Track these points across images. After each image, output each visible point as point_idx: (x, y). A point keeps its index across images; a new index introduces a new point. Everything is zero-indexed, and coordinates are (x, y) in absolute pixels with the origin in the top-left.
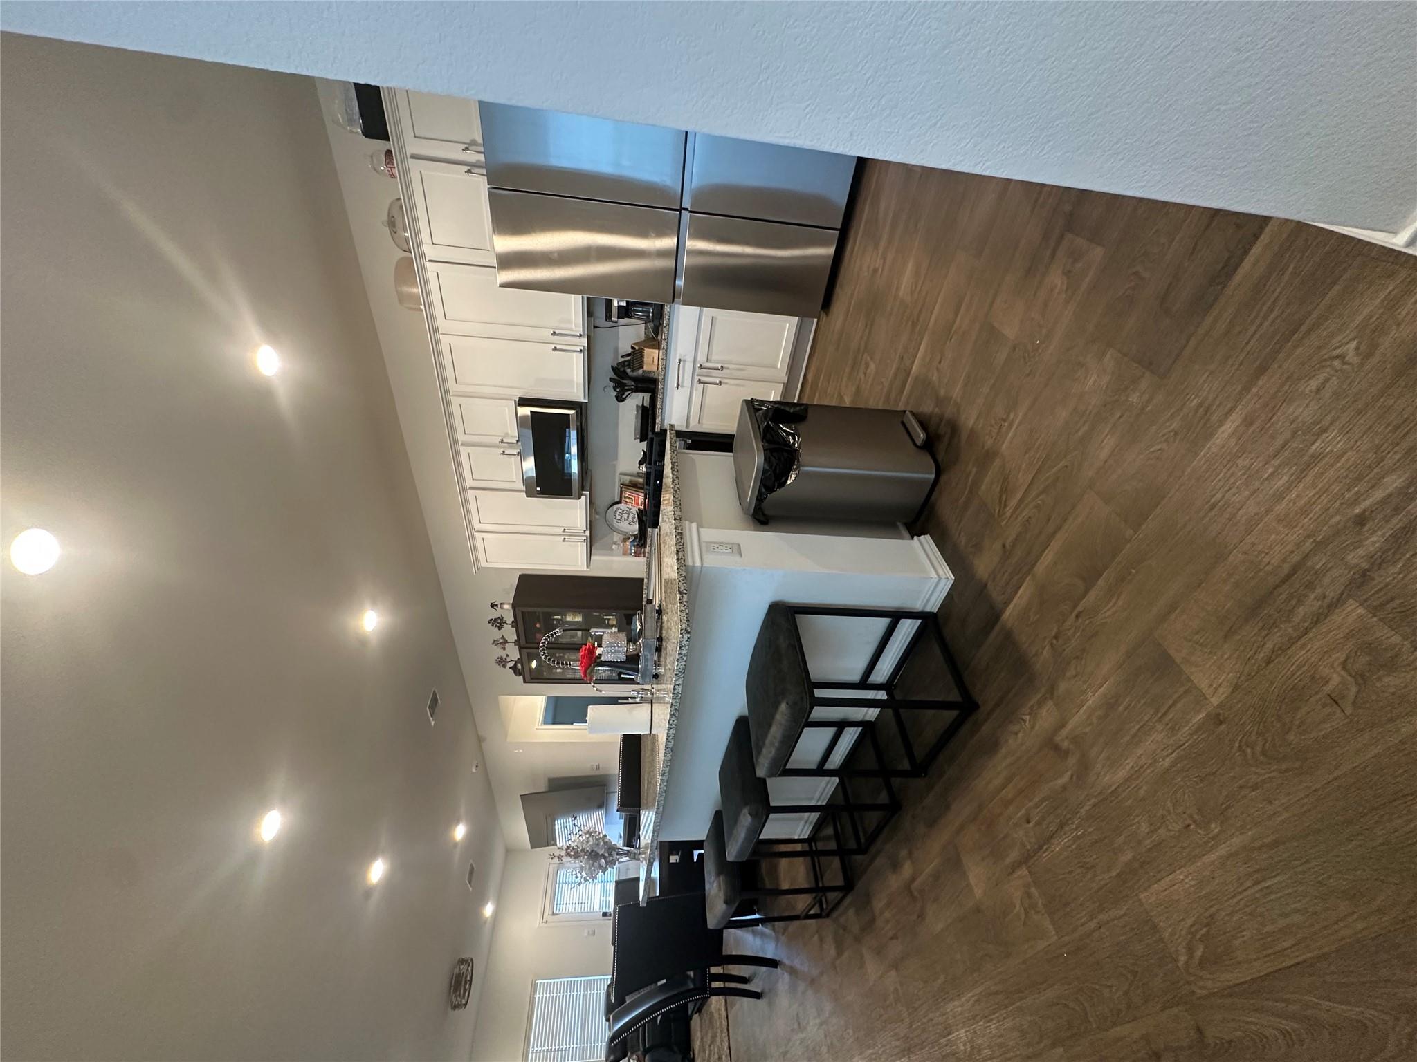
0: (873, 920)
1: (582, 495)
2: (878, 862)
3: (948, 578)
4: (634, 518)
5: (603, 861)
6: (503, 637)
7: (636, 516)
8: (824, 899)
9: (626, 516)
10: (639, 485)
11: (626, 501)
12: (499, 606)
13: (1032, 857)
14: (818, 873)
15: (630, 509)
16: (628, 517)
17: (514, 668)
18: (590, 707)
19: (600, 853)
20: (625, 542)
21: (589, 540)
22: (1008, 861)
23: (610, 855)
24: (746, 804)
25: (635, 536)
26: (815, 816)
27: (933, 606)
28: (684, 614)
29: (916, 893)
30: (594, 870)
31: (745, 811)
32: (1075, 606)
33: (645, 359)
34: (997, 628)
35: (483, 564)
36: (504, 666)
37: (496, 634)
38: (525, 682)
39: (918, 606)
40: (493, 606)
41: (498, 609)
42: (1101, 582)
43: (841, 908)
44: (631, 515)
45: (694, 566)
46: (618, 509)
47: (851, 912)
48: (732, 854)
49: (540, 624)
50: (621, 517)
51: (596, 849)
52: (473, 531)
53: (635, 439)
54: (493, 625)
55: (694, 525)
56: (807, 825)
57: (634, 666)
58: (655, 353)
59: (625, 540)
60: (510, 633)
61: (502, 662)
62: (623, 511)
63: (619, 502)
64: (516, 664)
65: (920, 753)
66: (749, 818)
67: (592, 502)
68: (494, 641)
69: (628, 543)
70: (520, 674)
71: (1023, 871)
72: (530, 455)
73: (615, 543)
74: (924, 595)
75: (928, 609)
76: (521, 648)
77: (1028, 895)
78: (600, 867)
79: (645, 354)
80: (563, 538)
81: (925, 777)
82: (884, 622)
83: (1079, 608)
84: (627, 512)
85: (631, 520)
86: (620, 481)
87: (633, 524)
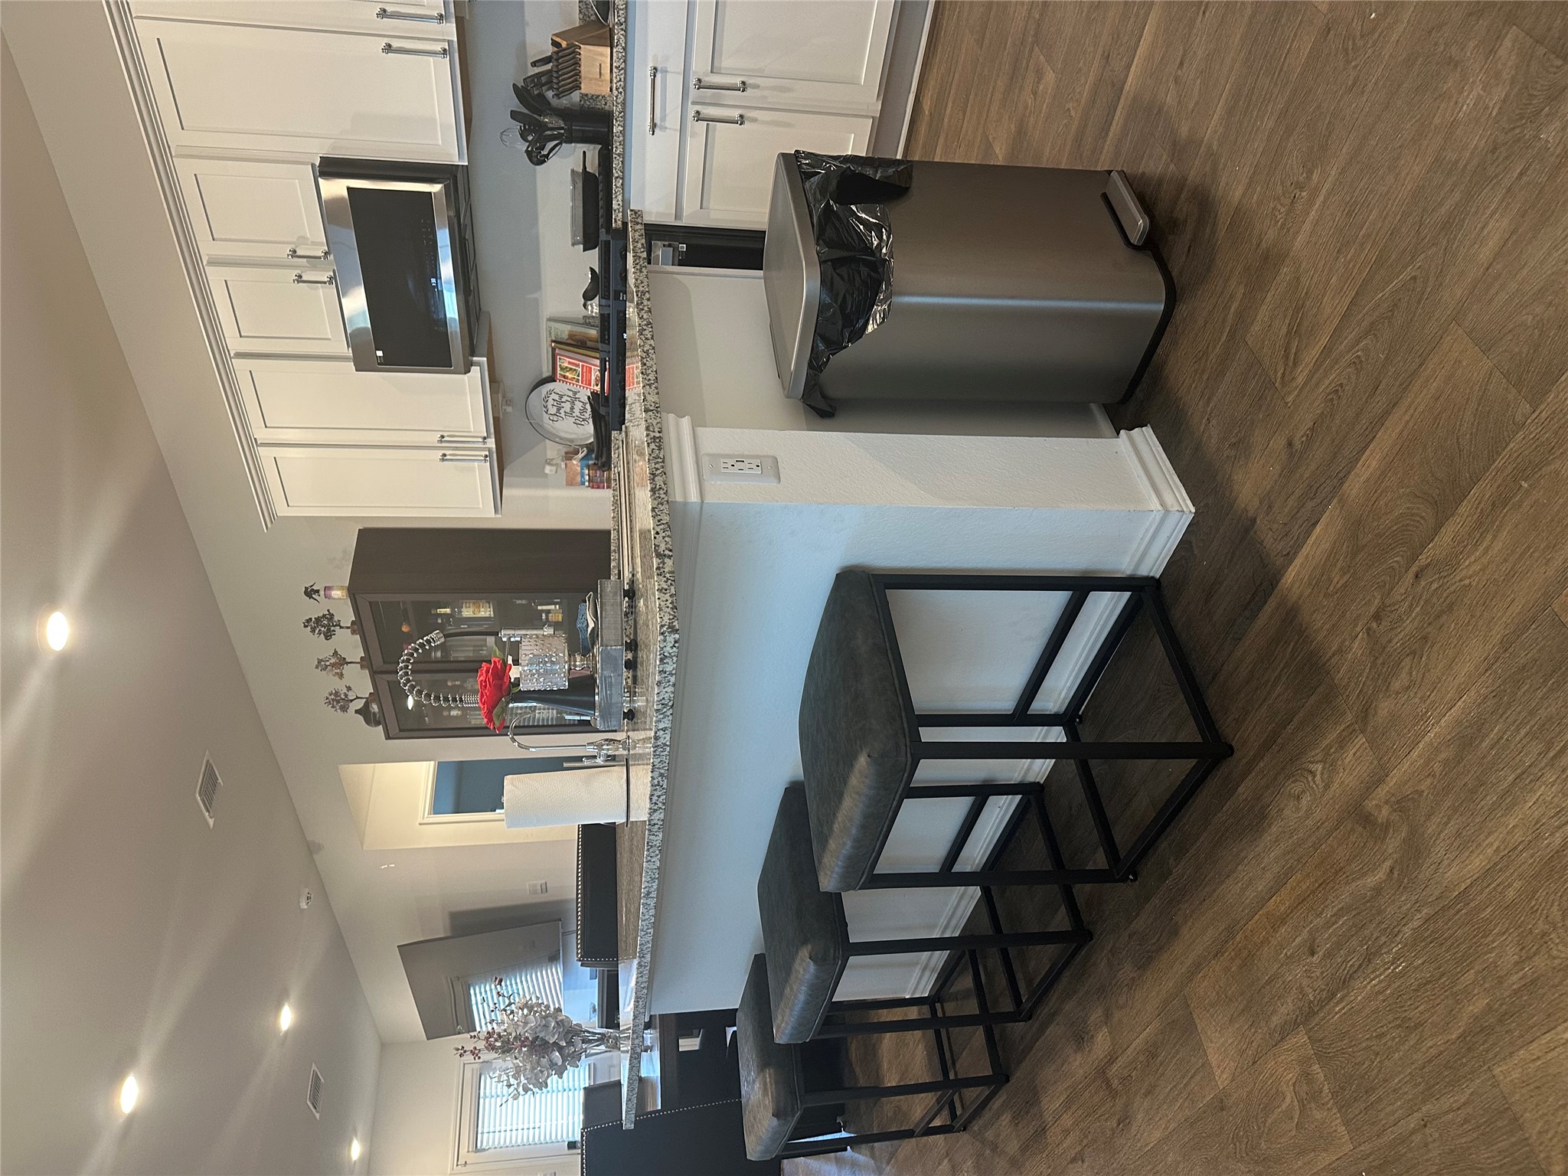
0: (1043, 1131)
1: (472, 364)
2: (1052, 1030)
3: (1183, 511)
4: (584, 410)
5: (557, 1054)
6: (336, 653)
7: (588, 406)
8: (956, 1097)
9: (567, 406)
10: (589, 344)
11: (564, 377)
12: (322, 593)
13: (1315, 1013)
14: (948, 1055)
15: (575, 393)
16: (572, 409)
17: (364, 712)
18: (508, 779)
19: (551, 1042)
20: (571, 459)
21: (495, 455)
22: (1276, 1020)
23: (570, 1043)
24: (805, 942)
25: (589, 447)
26: (940, 957)
27: (1153, 565)
28: (667, 596)
29: (1115, 1083)
30: (542, 1072)
31: (804, 953)
32: (1414, 558)
33: (582, 69)
34: (1272, 602)
35: (282, 510)
36: (344, 709)
37: (324, 648)
38: (388, 737)
39: (1124, 565)
40: (310, 593)
41: (321, 597)
42: (1464, 509)
43: (987, 1115)
44: (578, 406)
45: (685, 504)
46: (551, 392)
47: (1006, 1118)
48: (783, 1033)
49: (409, 624)
50: (559, 410)
51: (542, 1035)
52: (253, 443)
53: (573, 245)
54: (313, 630)
55: (686, 422)
56: (927, 974)
57: (586, 699)
58: (602, 55)
59: (569, 456)
60: (350, 645)
61: (339, 701)
62: (561, 397)
63: (552, 379)
64: (367, 705)
65: (1123, 836)
66: (812, 967)
67: (494, 380)
68: (320, 661)
69: (575, 462)
70: (377, 723)
71: (1301, 1038)
72: (358, 284)
73: (549, 462)
74: (1135, 546)
75: (1144, 571)
76: (374, 674)
77: (1307, 1076)
78: (552, 1065)
79: (582, 57)
80: (441, 453)
81: (1136, 879)
82: (1057, 600)
83: (1423, 560)
84: (569, 399)
85: (579, 415)
86: (550, 334)
87: (583, 423)
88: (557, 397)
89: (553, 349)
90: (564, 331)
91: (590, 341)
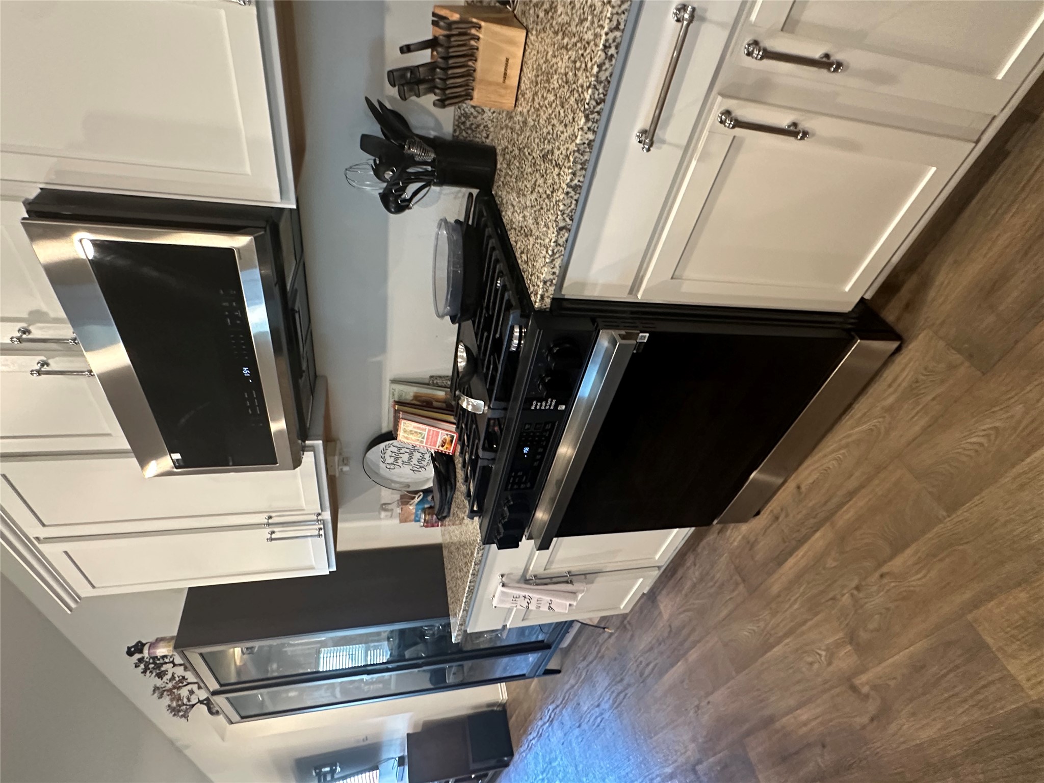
1: (304, 449)
4: (425, 462)
7: (429, 459)
9: (407, 458)
11: (407, 438)
16: (410, 458)
20: (407, 503)
25: (428, 491)
33: (479, 65)
35: (86, 592)
38: (231, 722)
44: (419, 459)
46: (389, 446)
50: (396, 459)
53: (439, 316)
58: (511, 42)
59: (405, 500)
62: (401, 452)
63: (392, 436)
69: (410, 506)
70: (219, 714)
73: (384, 508)
79: (481, 45)
80: (268, 530)
84: (408, 451)
85: (417, 463)
86: (393, 395)
87: (420, 470)
88: (395, 450)
89: (396, 412)
90: (409, 392)
91: (437, 401)
